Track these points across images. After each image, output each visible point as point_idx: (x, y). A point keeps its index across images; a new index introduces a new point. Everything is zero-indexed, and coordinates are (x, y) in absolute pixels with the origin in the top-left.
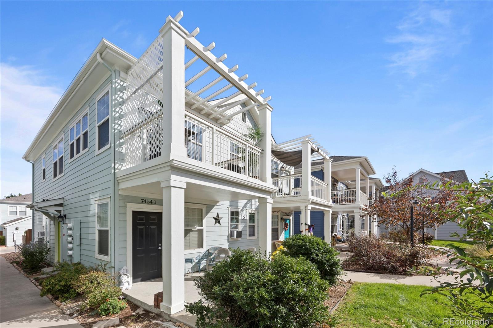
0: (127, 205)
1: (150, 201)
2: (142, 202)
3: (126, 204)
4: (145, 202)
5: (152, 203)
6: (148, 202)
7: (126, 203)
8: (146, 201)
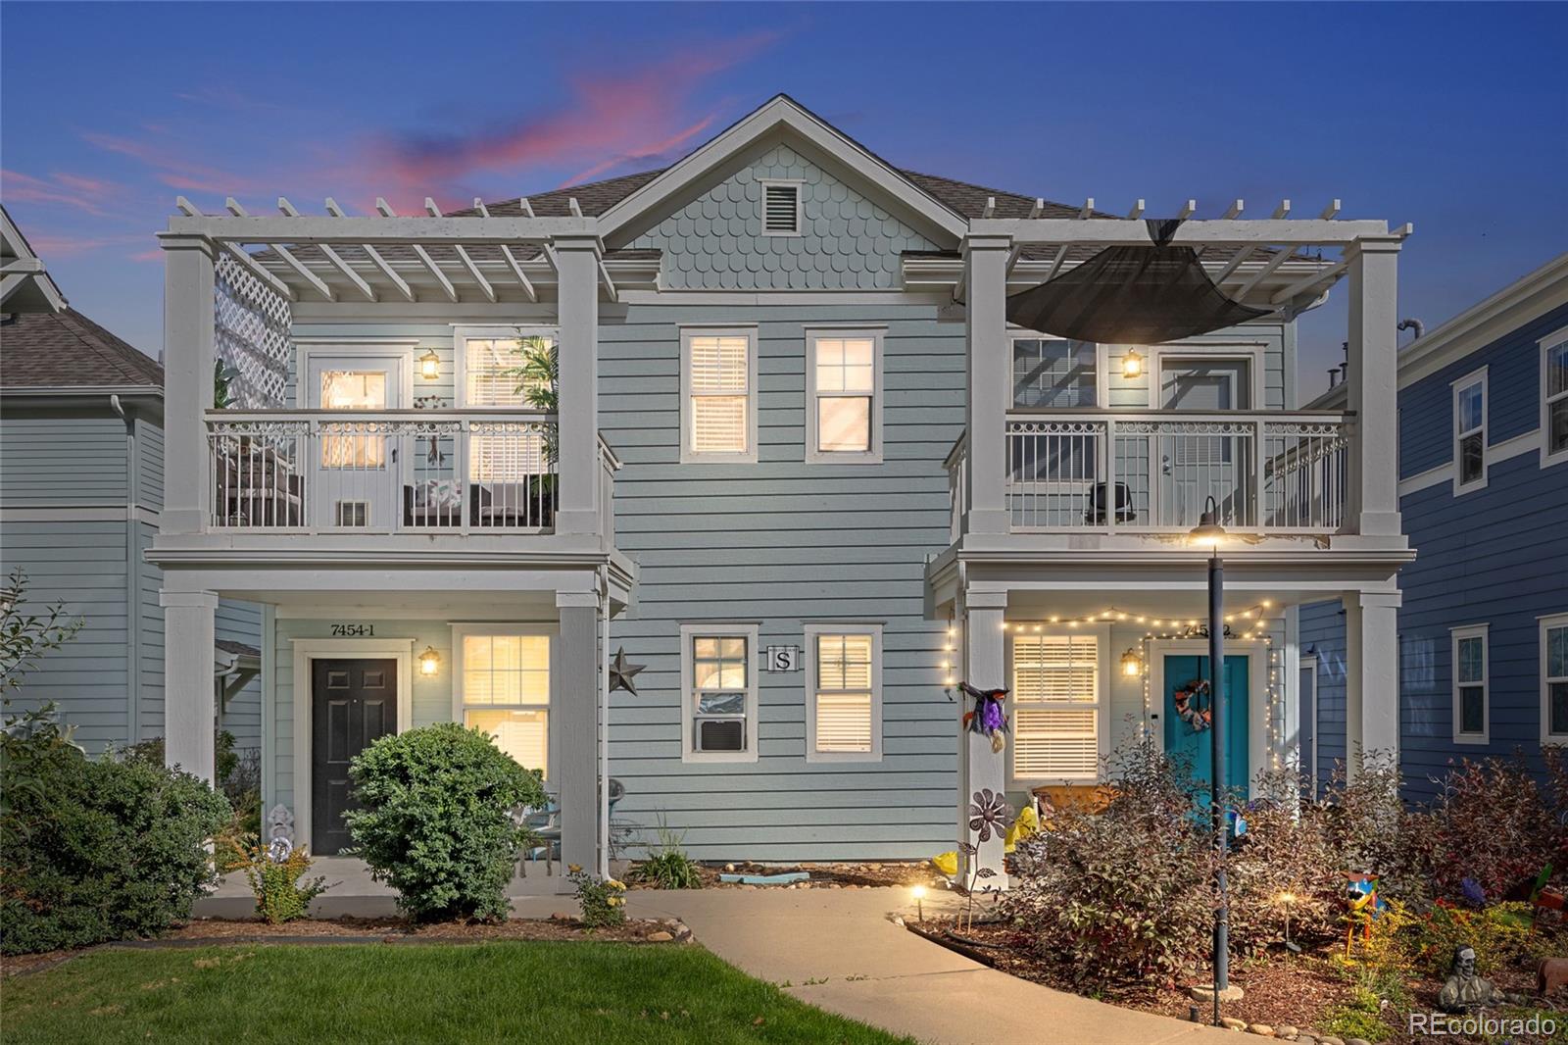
0: (295, 645)
1: (356, 628)
2: (334, 633)
3: (292, 642)
4: (344, 632)
5: (361, 632)
6: (351, 632)
7: (290, 640)
8: (346, 629)
